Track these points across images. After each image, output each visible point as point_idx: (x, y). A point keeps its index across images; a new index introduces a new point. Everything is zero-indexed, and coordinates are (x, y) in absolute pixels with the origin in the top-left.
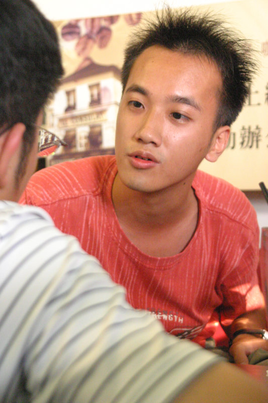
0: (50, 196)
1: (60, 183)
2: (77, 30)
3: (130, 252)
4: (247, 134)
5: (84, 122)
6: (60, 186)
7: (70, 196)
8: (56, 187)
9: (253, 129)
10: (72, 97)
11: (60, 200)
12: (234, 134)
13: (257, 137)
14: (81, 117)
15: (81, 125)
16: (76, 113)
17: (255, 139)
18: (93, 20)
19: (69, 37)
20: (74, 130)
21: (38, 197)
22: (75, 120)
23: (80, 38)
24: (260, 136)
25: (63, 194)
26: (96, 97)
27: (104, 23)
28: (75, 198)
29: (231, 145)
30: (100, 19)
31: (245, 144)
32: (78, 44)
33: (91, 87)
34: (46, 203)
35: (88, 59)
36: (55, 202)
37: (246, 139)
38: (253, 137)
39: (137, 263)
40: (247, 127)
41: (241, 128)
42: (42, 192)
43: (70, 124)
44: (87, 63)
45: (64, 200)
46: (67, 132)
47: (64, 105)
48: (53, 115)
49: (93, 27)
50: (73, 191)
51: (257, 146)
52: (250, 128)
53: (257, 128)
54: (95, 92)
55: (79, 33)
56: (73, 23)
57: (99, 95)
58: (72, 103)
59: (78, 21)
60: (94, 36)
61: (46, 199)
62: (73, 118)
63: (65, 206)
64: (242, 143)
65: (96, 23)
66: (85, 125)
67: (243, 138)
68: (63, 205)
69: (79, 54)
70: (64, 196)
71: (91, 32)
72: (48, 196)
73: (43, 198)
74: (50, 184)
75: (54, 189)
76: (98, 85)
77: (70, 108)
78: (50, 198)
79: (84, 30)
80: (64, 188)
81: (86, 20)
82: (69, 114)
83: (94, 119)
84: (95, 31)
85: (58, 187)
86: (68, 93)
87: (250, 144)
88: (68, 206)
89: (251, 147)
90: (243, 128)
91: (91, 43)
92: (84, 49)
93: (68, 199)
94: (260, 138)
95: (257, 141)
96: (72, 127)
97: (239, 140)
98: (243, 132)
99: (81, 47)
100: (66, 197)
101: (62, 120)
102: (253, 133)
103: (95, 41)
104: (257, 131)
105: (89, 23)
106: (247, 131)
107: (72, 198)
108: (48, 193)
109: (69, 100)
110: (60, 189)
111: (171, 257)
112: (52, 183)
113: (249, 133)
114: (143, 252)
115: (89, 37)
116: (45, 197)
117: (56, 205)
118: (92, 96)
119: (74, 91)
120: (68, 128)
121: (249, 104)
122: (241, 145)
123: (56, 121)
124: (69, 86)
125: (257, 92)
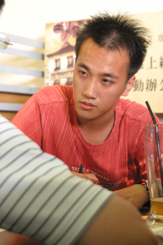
2: (62, 28)
4: (150, 83)
5: (64, 76)
7: (58, 101)
9: (153, 81)
10: (58, 63)
12: (143, 83)
13: (155, 85)
14: (63, 73)
15: (63, 78)
16: (60, 71)
17: (154, 86)
18: (70, 23)
19: (57, 31)
20: (59, 80)
22: (59, 75)
23: (63, 32)
24: (156, 84)
26: (71, 63)
27: (76, 24)
29: (141, 89)
30: (74, 22)
31: (148, 88)
32: (62, 35)
33: (68, 58)
35: (67, 43)
37: (149, 86)
38: (153, 85)
40: (149, 80)
41: (146, 80)
42: (43, 98)
43: (57, 77)
44: (66, 45)
46: (55, 81)
47: (54, 67)
48: (48, 72)
49: (70, 26)
51: (155, 90)
52: (151, 80)
53: (155, 80)
54: (70, 60)
55: (62, 29)
56: (60, 24)
57: (72, 62)
58: (58, 66)
59: (62, 23)
60: (70, 31)
61: (45, 101)
62: (59, 74)
64: (147, 88)
65: (72, 24)
66: (65, 77)
67: (148, 85)
69: (62, 40)
71: (69, 29)
75: (50, 96)
76: (72, 57)
77: (57, 69)
79: (65, 28)
81: (67, 23)
82: (56, 72)
83: (70, 74)
84: (71, 28)
86: (56, 61)
87: (151, 89)
89: (151, 90)
90: (148, 80)
91: (69, 34)
92: (65, 38)
94: (156, 86)
95: (155, 87)
96: (58, 79)
97: (145, 86)
98: (147, 82)
99: (63, 37)
101: (53, 75)
102: (152, 83)
103: (71, 34)
104: (155, 82)
105: (68, 24)
106: (150, 81)
108: (47, 98)
109: (56, 64)
113: (151, 82)
115: (68, 31)
118: (69, 62)
119: (59, 60)
120: (56, 79)
121: (151, 67)
122: (146, 89)
123: (50, 76)
124: (57, 57)
125: (155, 61)
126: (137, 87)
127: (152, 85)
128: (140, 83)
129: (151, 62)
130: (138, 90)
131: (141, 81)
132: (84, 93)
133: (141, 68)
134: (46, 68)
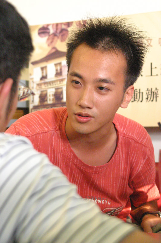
0: (31, 131)
1: (37, 124)
2: (48, 31)
3: (78, 163)
4: (150, 93)
5: (52, 86)
6: (36, 125)
7: (42, 132)
8: (34, 126)
9: (153, 90)
10: (44, 71)
11: (37, 134)
12: (142, 93)
14: (50, 83)
15: (50, 88)
16: (47, 80)
18: (57, 25)
19: (43, 35)
20: (46, 91)
21: (23, 132)
22: (46, 85)
23: (49, 36)
24: (158, 94)
25: (39, 130)
26: (59, 71)
27: (64, 27)
28: (46, 132)
29: (141, 99)
30: (61, 24)
31: (149, 99)
32: (48, 39)
33: (56, 65)
34: (28, 136)
35: (54, 48)
36: (34, 135)
37: (150, 96)
39: (82, 170)
40: (150, 89)
42: (26, 129)
43: (43, 87)
44: (54, 51)
45: (39, 133)
46: (42, 92)
47: (40, 76)
48: (33, 82)
49: (57, 29)
50: (44, 129)
51: (156, 101)
53: (156, 89)
54: (59, 68)
55: (49, 33)
56: (45, 26)
57: (61, 69)
58: (44, 75)
59: (48, 25)
60: (58, 35)
61: (28, 133)
62: (45, 83)
63: (40, 137)
65: (59, 26)
66: (52, 88)
67: (148, 96)
68: (39, 137)
69: (49, 45)
70: (39, 132)
71: (56, 32)
72: (29, 131)
73: (26, 132)
74: (30, 124)
75: (33, 127)
76: (60, 64)
77: (43, 78)
78: (31, 133)
79: (52, 31)
80: (38, 127)
81: (53, 25)
82: (43, 81)
83: (58, 84)
84: (58, 31)
85: (36, 126)
86: (42, 69)
87: (152, 99)
88: (42, 138)
89: (152, 101)
90: (148, 90)
91: (56, 38)
92: (52, 42)
93: (41, 133)
94: (157, 96)
95: (156, 97)
96: (45, 89)
97: (145, 96)
98: (147, 92)
99: (50, 41)
100: (40, 132)
101: (39, 85)
102: (153, 93)
103: (58, 38)
104: (156, 91)
105: (55, 26)
106: (150, 91)
107: (44, 133)
109: (43, 73)
110: (36, 127)
111: (102, 166)
112: (32, 124)
113: (151, 92)
114: (85, 163)
115: (55, 35)
116: (27, 132)
117: (34, 137)
118: (57, 70)
119: (46, 67)
120: (42, 90)
121: (151, 75)
122: (146, 100)
123: (35, 86)
124: (43, 65)
125: (156, 68)
126: (136, 98)
127: (153, 95)
128: (140, 93)
129: (151, 68)
130: (137, 101)
131: (140, 90)
132: (79, 103)
133: (140, 76)
134: (31, 77)
